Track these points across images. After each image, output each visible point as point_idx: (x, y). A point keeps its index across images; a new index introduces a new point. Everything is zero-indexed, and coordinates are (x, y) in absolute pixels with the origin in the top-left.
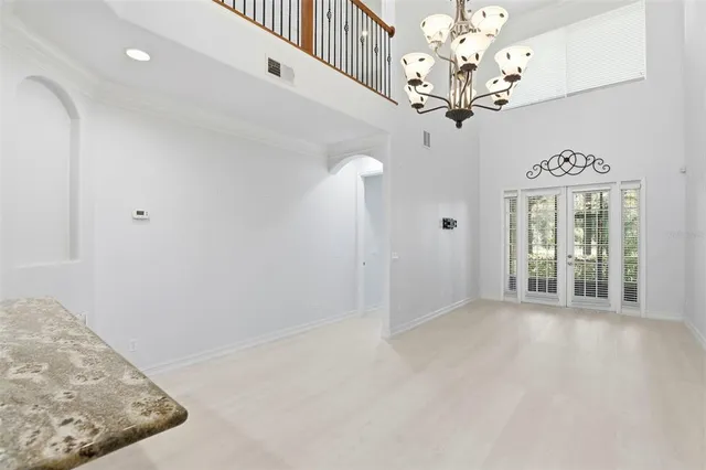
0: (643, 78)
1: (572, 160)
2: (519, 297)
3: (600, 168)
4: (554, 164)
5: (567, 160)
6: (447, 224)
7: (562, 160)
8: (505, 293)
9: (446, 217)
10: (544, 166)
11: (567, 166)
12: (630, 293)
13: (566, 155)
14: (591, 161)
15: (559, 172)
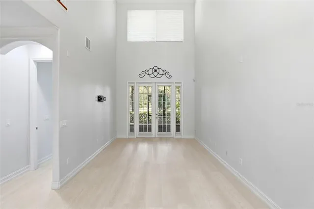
0: (182, 42)
1: (158, 71)
2: (135, 135)
3: (168, 76)
4: (150, 72)
5: (156, 71)
6: (100, 99)
7: (154, 70)
8: (129, 134)
9: (100, 95)
10: (146, 72)
11: (156, 74)
12: (178, 129)
13: (156, 68)
14: (165, 73)
15: (152, 76)
